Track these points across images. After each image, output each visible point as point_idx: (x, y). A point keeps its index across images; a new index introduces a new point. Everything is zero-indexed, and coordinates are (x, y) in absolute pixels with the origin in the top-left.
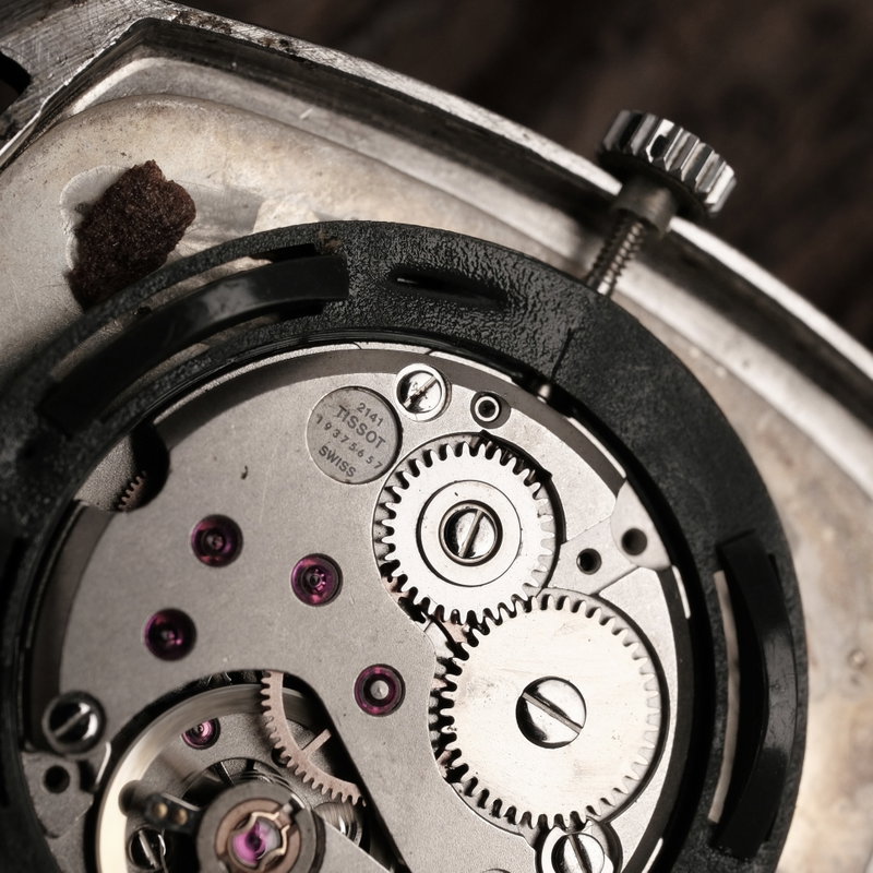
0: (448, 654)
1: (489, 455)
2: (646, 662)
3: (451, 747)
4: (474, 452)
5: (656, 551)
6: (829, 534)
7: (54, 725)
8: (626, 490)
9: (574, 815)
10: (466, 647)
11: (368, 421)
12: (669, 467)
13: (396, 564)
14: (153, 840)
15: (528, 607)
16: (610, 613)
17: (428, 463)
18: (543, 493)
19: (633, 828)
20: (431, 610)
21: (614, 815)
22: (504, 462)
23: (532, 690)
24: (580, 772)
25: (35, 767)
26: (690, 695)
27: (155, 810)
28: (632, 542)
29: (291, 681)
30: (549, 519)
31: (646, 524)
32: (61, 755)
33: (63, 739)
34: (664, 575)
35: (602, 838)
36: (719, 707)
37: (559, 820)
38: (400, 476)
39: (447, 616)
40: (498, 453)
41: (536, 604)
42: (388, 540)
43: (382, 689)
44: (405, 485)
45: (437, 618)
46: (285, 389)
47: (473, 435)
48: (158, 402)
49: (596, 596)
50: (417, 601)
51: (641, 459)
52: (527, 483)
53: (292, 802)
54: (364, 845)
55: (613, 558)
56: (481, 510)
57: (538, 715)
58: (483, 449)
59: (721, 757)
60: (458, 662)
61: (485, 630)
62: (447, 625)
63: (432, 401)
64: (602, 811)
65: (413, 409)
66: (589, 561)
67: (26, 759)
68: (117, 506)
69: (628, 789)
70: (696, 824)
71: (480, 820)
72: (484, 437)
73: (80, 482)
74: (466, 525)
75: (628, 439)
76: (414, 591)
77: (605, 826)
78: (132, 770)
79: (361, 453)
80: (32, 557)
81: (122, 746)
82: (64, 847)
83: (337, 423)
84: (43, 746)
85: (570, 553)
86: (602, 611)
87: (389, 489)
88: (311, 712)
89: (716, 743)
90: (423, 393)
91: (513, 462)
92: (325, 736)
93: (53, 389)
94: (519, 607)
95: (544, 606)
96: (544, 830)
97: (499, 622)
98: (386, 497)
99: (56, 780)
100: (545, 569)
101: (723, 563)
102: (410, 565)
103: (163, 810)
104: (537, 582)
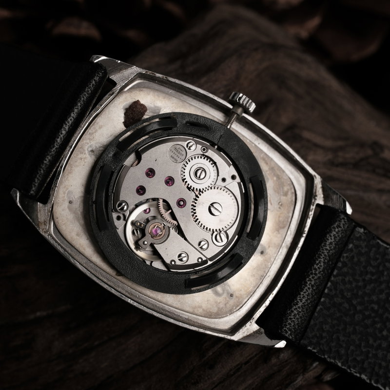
0: (195, 197)
1: (204, 158)
2: (235, 200)
3: (195, 215)
4: (201, 158)
5: (238, 179)
6: (275, 178)
7: (118, 207)
8: (232, 167)
9: (219, 230)
10: (199, 196)
11: (180, 151)
12: (241, 162)
13: (185, 179)
14: (137, 231)
15: (211, 188)
16: (228, 190)
17: (192, 159)
18: (215, 166)
19: (231, 233)
20: (192, 188)
21: (227, 230)
22: (207, 160)
23: (212, 204)
24: (221, 221)
25: (115, 215)
26: (244, 207)
27: (137, 224)
28: (233, 177)
29: (164, 201)
30: (216, 171)
31: (236, 174)
32: (120, 213)
33: (119, 209)
34: (239, 184)
35: (225, 235)
36: (250, 210)
37: (216, 230)
38: (186, 162)
39: (195, 189)
40: (206, 158)
41: (213, 188)
42: (184, 174)
43: (182, 203)
44: (187, 164)
45: (193, 190)
46: (164, 144)
47: (201, 154)
48: (140, 146)
49: (225, 187)
50: (189, 186)
51: (235, 161)
52: (212, 164)
53: (164, 224)
54: (178, 234)
55: (229, 180)
56: (202, 169)
57: (212, 209)
58: (203, 157)
59: (249, 220)
60: (197, 198)
61: (203, 193)
62: (195, 191)
63: (193, 148)
64: (225, 229)
65: (189, 149)
66: (224, 180)
67: (113, 214)
68: (132, 166)
69: (231, 225)
70: (244, 233)
71: (201, 230)
72: (203, 155)
73: (124, 161)
74: (199, 172)
75: (232, 156)
76: (189, 184)
77: (226, 232)
78: (133, 217)
79: (179, 157)
80: (115, 175)
81: (131, 213)
82: (120, 231)
83: (174, 151)
84: (116, 211)
85: (220, 178)
86: (226, 190)
87: (184, 165)
88: (168, 207)
89: (249, 217)
90: (191, 146)
91: (209, 160)
92: (170, 211)
93: (120, 142)
94: (210, 188)
95: (214, 188)
96: (213, 232)
97: (205, 191)
98: (183, 166)
99: (119, 218)
100: (215, 181)
101: (251, 182)
102: (188, 179)
103: (139, 224)
104: (213, 184)
